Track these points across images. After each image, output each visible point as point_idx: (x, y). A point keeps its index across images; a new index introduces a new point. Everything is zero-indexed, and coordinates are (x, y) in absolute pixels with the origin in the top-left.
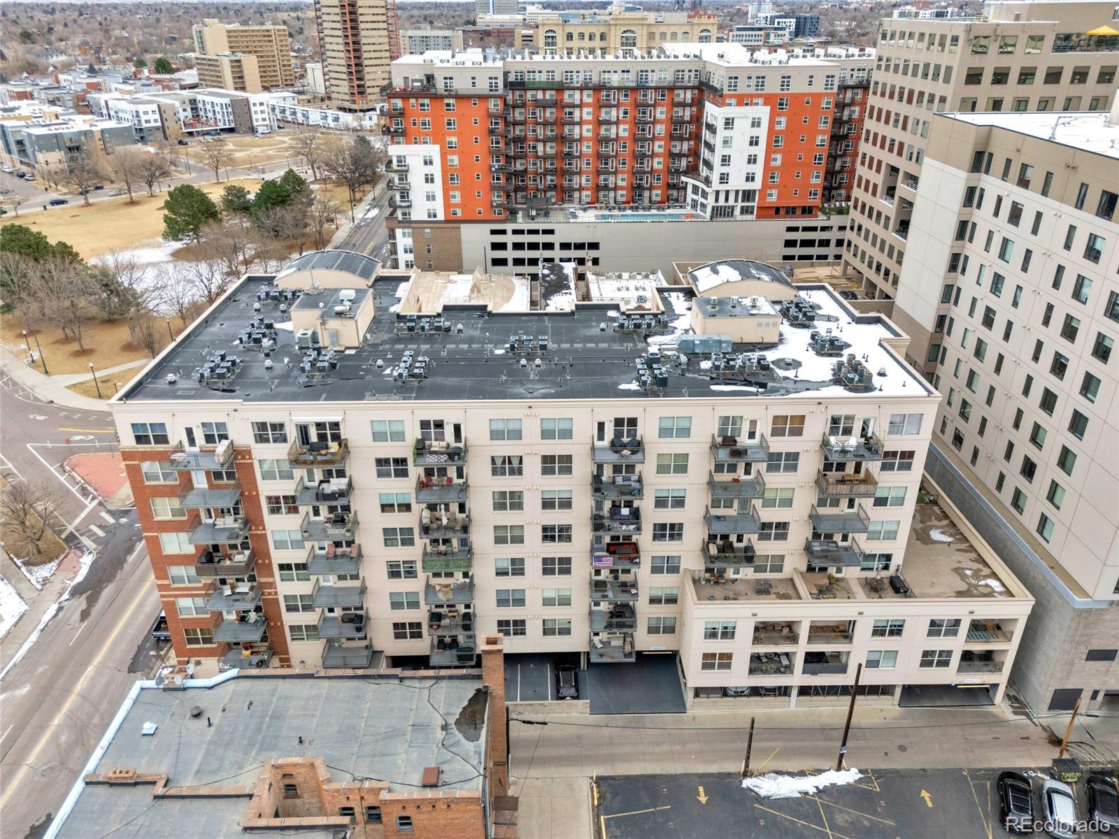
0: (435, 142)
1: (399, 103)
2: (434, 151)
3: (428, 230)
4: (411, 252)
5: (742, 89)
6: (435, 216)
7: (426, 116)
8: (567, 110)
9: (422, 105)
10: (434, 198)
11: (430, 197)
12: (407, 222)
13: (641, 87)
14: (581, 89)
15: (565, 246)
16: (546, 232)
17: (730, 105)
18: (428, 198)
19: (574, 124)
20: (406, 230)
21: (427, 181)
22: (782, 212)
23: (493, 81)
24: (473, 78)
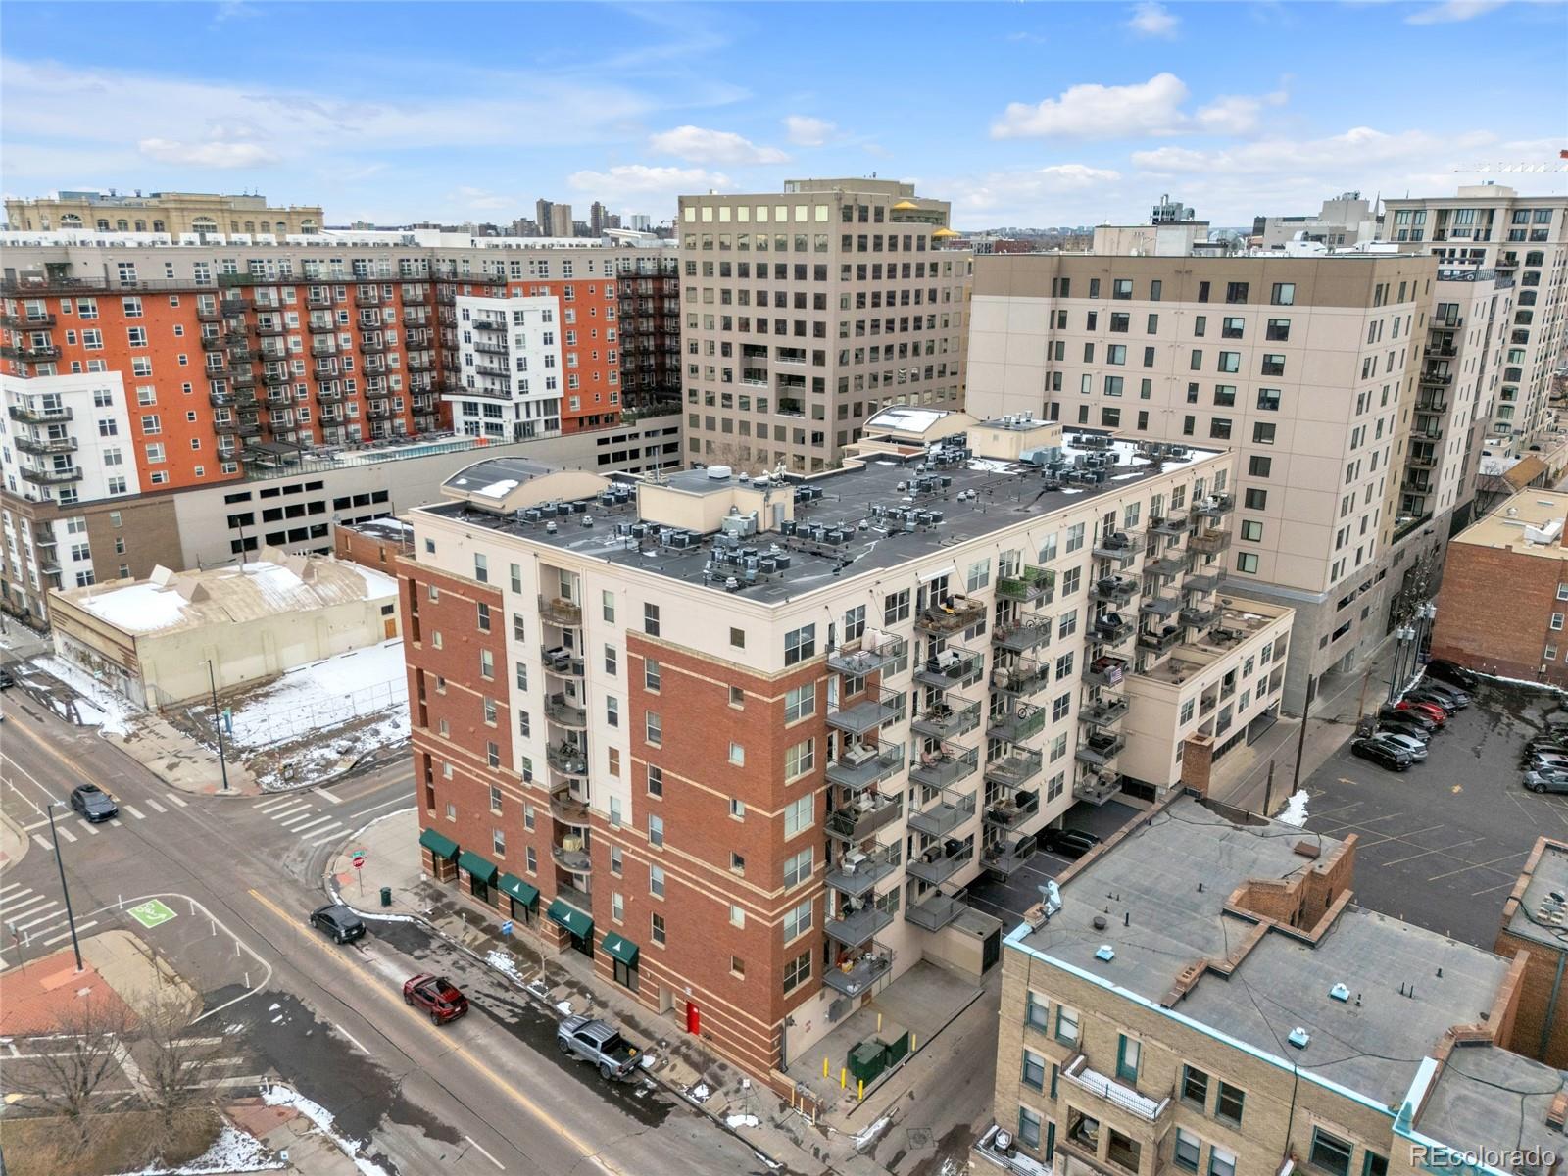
0: (111, 368)
1: (41, 307)
2: (112, 381)
3: (115, 515)
4: (86, 556)
5: (526, 277)
6: (123, 489)
7: (93, 326)
8: (262, 316)
9: (84, 308)
10: (118, 459)
11: (114, 458)
12: (70, 506)
13: (359, 281)
14: (279, 285)
15: (341, 504)
16: (312, 486)
17: (516, 295)
18: (108, 460)
19: (275, 335)
20: (75, 520)
21: (103, 432)
22: (586, 422)
23: (201, 269)
24: (168, 265)
